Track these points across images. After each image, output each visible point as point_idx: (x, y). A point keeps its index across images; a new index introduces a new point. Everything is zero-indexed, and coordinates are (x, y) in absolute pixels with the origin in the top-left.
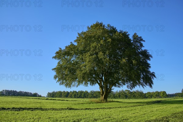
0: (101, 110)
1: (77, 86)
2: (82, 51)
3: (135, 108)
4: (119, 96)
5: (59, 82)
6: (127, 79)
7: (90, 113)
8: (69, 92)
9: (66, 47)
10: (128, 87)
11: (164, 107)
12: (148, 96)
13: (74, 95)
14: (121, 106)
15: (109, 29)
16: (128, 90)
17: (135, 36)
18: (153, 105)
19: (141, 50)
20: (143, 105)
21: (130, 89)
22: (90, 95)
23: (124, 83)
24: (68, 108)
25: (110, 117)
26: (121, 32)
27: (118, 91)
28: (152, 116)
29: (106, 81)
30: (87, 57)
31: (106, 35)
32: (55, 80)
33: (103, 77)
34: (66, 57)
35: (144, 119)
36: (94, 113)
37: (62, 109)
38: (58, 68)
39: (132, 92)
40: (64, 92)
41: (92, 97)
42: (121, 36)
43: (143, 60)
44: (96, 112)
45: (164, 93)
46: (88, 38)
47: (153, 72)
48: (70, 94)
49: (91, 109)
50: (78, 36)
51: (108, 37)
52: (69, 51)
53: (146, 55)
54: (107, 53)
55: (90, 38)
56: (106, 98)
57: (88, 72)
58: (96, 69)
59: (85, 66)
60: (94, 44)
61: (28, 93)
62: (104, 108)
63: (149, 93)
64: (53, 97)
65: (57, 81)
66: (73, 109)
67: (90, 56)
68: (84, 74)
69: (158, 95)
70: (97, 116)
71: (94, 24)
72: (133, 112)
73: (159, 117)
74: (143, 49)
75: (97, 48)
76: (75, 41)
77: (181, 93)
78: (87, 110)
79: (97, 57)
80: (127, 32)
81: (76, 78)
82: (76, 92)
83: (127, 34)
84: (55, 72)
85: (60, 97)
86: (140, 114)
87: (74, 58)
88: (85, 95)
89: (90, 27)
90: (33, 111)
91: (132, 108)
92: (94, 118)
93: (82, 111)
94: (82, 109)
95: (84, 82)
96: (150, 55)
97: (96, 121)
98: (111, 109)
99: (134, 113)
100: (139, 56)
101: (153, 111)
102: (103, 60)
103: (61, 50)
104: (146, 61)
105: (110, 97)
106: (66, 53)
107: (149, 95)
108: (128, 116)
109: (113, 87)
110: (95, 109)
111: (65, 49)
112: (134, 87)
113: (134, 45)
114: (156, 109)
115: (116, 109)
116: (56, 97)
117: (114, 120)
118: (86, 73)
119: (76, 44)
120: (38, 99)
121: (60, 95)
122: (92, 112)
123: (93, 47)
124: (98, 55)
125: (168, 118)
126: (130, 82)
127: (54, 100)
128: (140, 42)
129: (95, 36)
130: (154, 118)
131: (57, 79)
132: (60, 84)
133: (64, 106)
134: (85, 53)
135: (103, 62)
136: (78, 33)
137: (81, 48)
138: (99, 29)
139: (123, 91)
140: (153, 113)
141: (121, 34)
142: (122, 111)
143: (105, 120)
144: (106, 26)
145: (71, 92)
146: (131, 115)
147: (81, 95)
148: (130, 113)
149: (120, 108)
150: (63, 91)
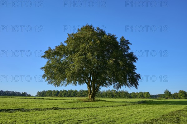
0: (87, 109)
1: (66, 86)
2: (72, 51)
3: (121, 107)
4: (106, 95)
5: (48, 81)
6: (114, 79)
7: (76, 112)
8: (59, 91)
9: (56, 47)
10: (114, 87)
11: (150, 108)
12: (132, 95)
13: (64, 94)
14: (108, 105)
15: (98, 32)
16: (114, 90)
17: (122, 40)
18: (139, 105)
19: (128, 52)
20: (129, 105)
21: (116, 90)
22: (79, 94)
23: (111, 83)
24: (53, 108)
25: (95, 118)
26: (109, 35)
27: (105, 91)
28: (140, 118)
29: (94, 81)
30: (76, 58)
31: (95, 38)
32: (44, 79)
33: (91, 77)
34: (56, 57)
35: (132, 121)
36: (79, 113)
37: (47, 109)
38: (47, 67)
39: (118, 92)
40: (55, 91)
41: (81, 95)
42: (110, 38)
43: (129, 62)
44: (81, 111)
45: (148, 93)
46: (78, 39)
47: (139, 74)
48: (60, 93)
49: (77, 108)
50: (68, 37)
51: (97, 39)
52: (59, 51)
53: (132, 58)
54: (95, 53)
55: (80, 39)
56: (93, 97)
57: (77, 71)
58: (84, 69)
59: (74, 66)
60: (83, 45)
61: (16, 92)
62: (91, 107)
63: (134, 93)
64: (42, 96)
65: (46, 80)
66: (59, 109)
67: (79, 56)
68: (73, 73)
69: (142, 96)
70: (83, 116)
71: (84, 26)
72: (119, 112)
73: (148, 119)
74: (130, 51)
75: (86, 49)
76: (65, 42)
77: (163, 94)
78: (73, 109)
79: (86, 57)
80: (115, 35)
81: (65, 78)
82: (66, 91)
83: (115, 37)
84: (44, 71)
85: (50, 96)
86: (127, 115)
87: (63, 59)
88: (74, 94)
89: (80, 29)
90: (11, 112)
91: (119, 108)
92: (79, 119)
93: (68, 110)
94: (68, 109)
95: (73, 82)
96: (136, 57)
97: (80, 123)
98: (98, 108)
99: (121, 114)
100: (125, 58)
101: (140, 112)
102: (91, 60)
103: (50, 50)
104: (132, 63)
105: (97, 96)
106: (55, 53)
107: (134, 96)
108: (115, 117)
109: (101, 87)
110: (82, 108)
111: (55, 49)
112: (120, 88)
113: (121, 48)
114: (142, 109)
115: (103, 108)
116: (46, 96)
117: (100, 122)
118: (74, 72)
119: (66, 45)
120: (26, 98)
121: (50, 94)
122: (78, 111)
123: (82, 48)
124: (87, 56)
125: (157, 121)
126: (116, 83)
127: (42, 99)
128: (127, 45)
129: (85, 37)
130: (142, 120)
131: (46, 78)
132: (49, 83)
133: (50, 105)
134: (74, 53)
135: (91, 62)
136: (68, 34)
137: (71, 49)
138: (89, 31)
139: (109, 90)
140: (140, 114)
141: (109, 37)
142: (109, 111)
143: (90, 121)
144: (96, 28)
145: (61, 91)
146: (117, 116)
147: (71, 94)
148: (117, 114)
149: (107, 108)
150: (53, 90)
